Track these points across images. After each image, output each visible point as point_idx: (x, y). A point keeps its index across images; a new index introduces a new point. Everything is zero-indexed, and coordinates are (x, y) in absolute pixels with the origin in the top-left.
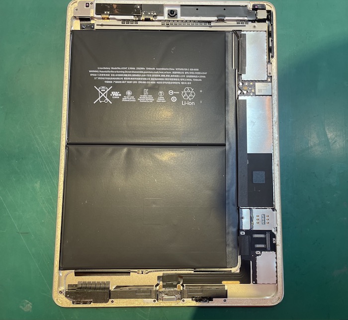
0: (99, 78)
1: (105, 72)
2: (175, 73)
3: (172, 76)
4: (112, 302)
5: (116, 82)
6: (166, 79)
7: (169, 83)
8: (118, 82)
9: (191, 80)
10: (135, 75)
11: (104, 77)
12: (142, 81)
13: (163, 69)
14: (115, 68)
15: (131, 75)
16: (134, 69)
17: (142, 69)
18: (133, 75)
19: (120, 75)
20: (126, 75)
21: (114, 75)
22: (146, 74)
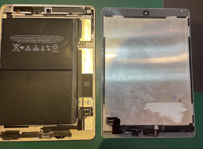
0: (15, 40)
1: (17, 37)
2: (49, 38)
3: (48, 39)
4: (20, 139)
5: (22, 42)
6: (45, 41)
7: (47, 42)
8: (23, 42)
9: (56, 41)
10: (31, 39)
11: (17, 39)
12: (34, 41)
13: (44, 36)
14: (22, 36)
15: (29, 39)
16: (31, 36)
17: (34, 36)
18: (30, 39)
19: (24, 39)
20: (27, 39)
21: (21, 39)
22: (36, 38)
